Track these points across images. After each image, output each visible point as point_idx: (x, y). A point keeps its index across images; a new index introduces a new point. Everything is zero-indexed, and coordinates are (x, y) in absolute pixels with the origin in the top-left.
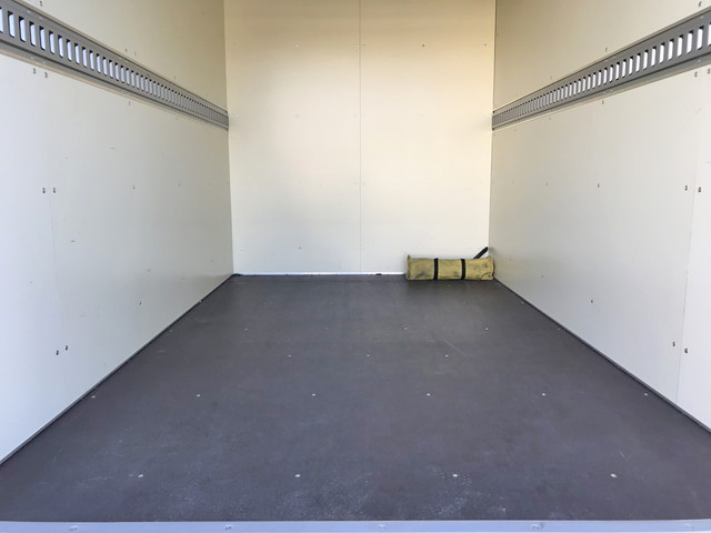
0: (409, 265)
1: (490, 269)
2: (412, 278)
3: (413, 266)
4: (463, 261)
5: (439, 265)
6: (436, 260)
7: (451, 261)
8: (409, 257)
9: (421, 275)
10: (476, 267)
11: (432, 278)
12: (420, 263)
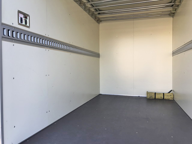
0: (147, 94)
1: (172, 97)
2: (148, 98)
3: (148, 95)
4: (164, 94)
5: (156, 94)
6: (155, 93)
7: (160, 94)
8: (147, 92)
9: (151, 97)
10: (168, 95)
11: (154, 98)
12: (150, 94)
